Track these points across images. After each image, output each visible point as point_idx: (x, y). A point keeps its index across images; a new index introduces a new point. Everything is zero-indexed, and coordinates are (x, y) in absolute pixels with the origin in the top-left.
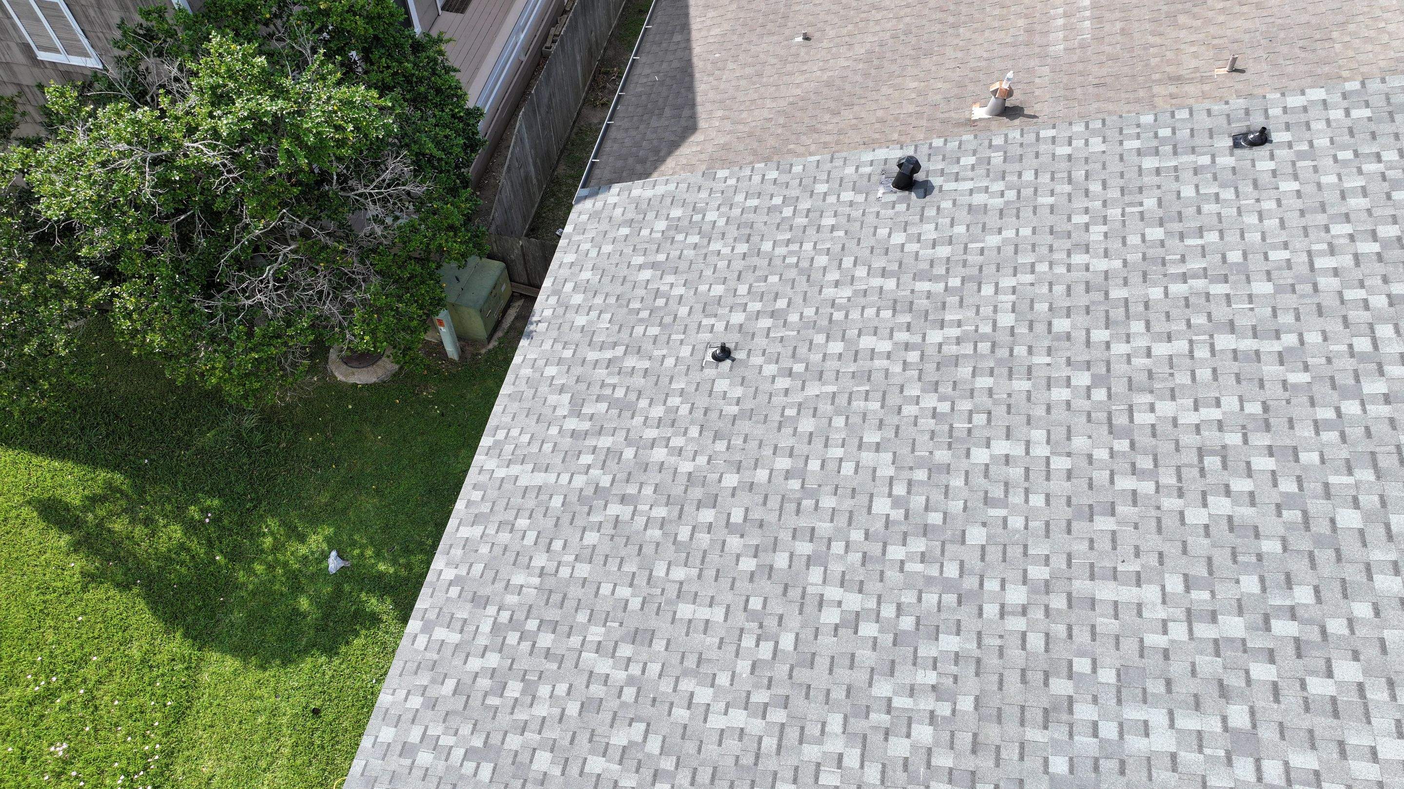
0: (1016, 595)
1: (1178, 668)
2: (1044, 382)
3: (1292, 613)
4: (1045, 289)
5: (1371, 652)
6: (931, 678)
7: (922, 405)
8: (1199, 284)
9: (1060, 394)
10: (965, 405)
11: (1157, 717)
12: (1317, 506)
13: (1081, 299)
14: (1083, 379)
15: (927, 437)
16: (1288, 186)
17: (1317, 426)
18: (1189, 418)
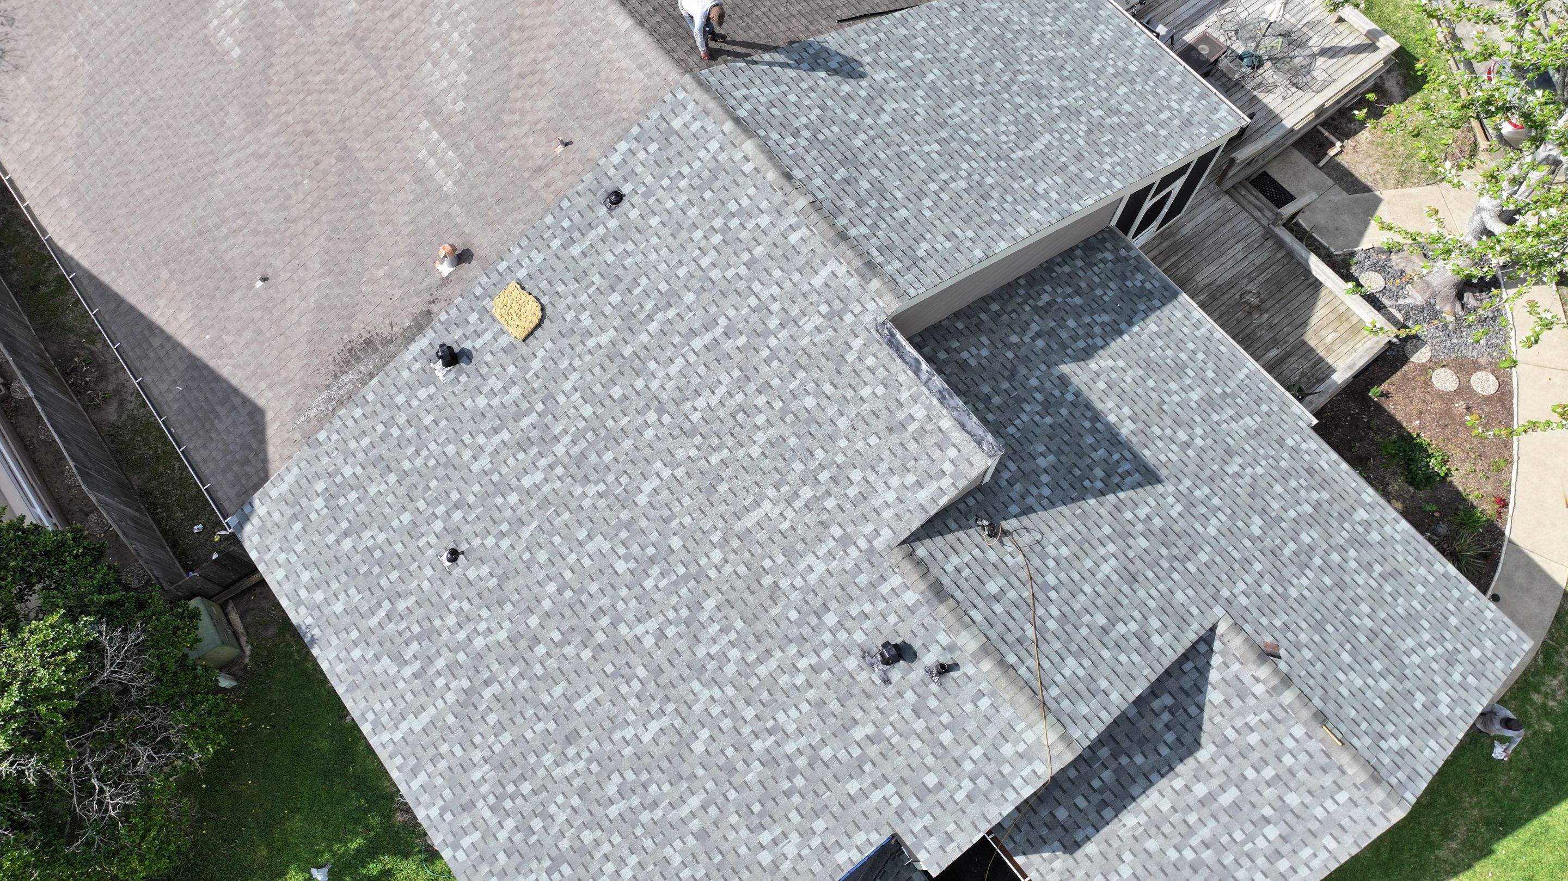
0: (717, 556)
1: (801, 530)
2: (636, 433)
3: (822, 467)
4: (590, 376)
5: (858, 460)
6: (715, 628)
7: (590, 495)
8: (659, 317)
9: (649, 434)
10: (611, 478)
11: (810, 559)
12: (795, 406)
13: (613, 369)
14: (652, 417)
15: (608, 510)
16: (655, 221)
18: (714, 401)
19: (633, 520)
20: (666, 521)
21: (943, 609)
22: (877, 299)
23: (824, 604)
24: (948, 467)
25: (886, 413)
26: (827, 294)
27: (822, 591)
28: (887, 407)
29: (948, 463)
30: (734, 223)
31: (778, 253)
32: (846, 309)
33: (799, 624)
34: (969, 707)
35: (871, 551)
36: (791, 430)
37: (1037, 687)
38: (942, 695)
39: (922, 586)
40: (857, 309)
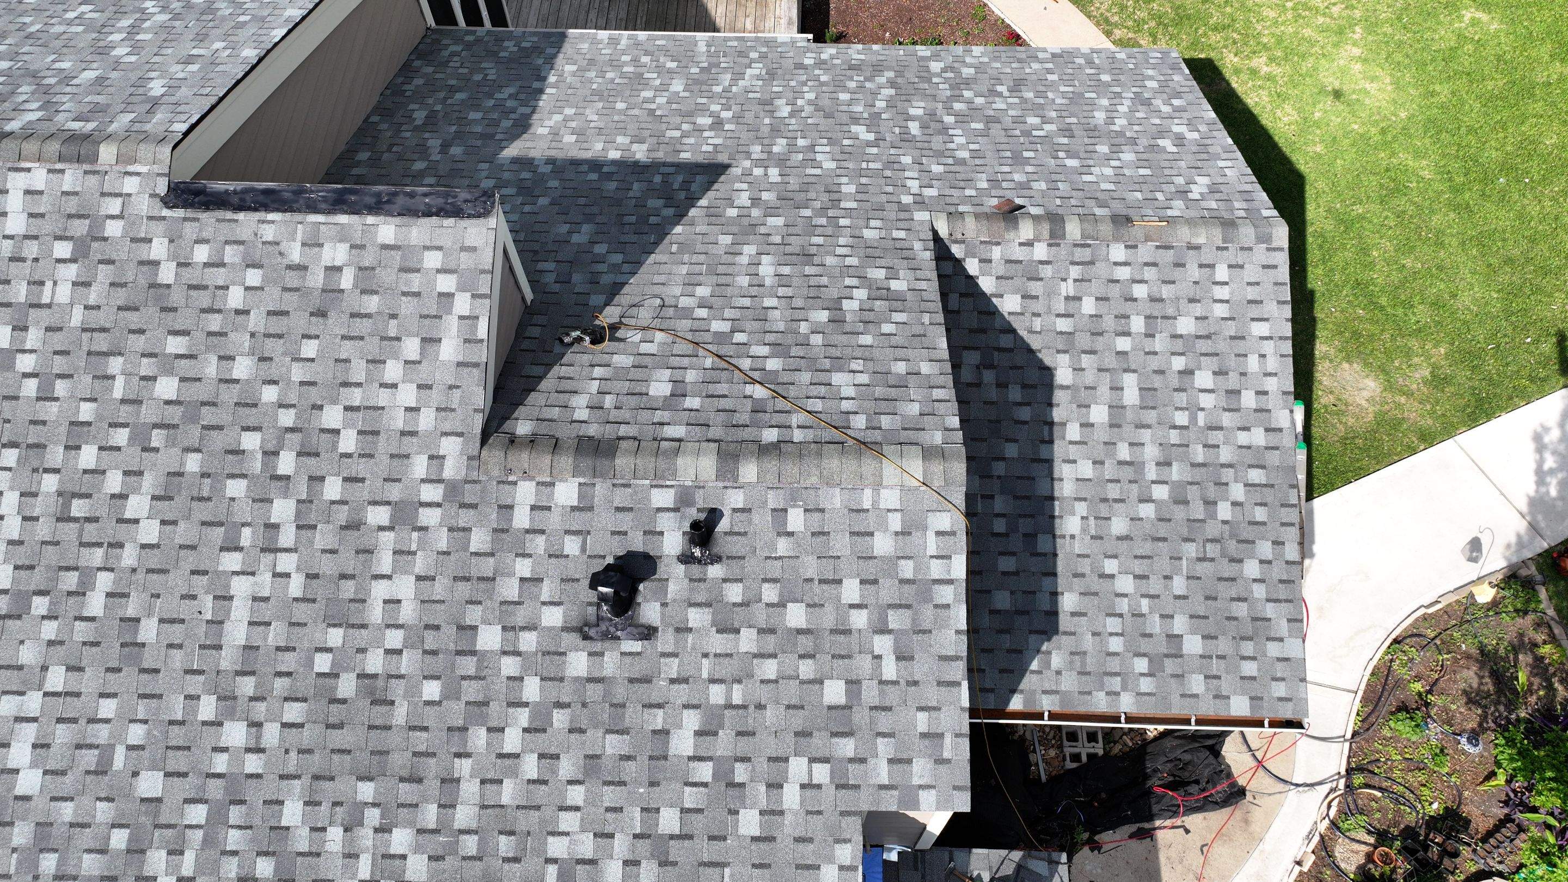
19: (43, 826)
20: (101, 771)
21: (622, 462)
22: (131, 168)
23: (461, 628)
24: (446, 283)
25: (294, 297)
26: (46, 227)
27: (438, 615)
28: (285, 289)
29: (440, 277)
32: (97, 221)
33: (451, 693)
34: (783, 547)
35: (453, 489)
36: (176, 451)
37: (837, 435)
38: (736, 569)
39: (566, 461)
40: (114, 206)
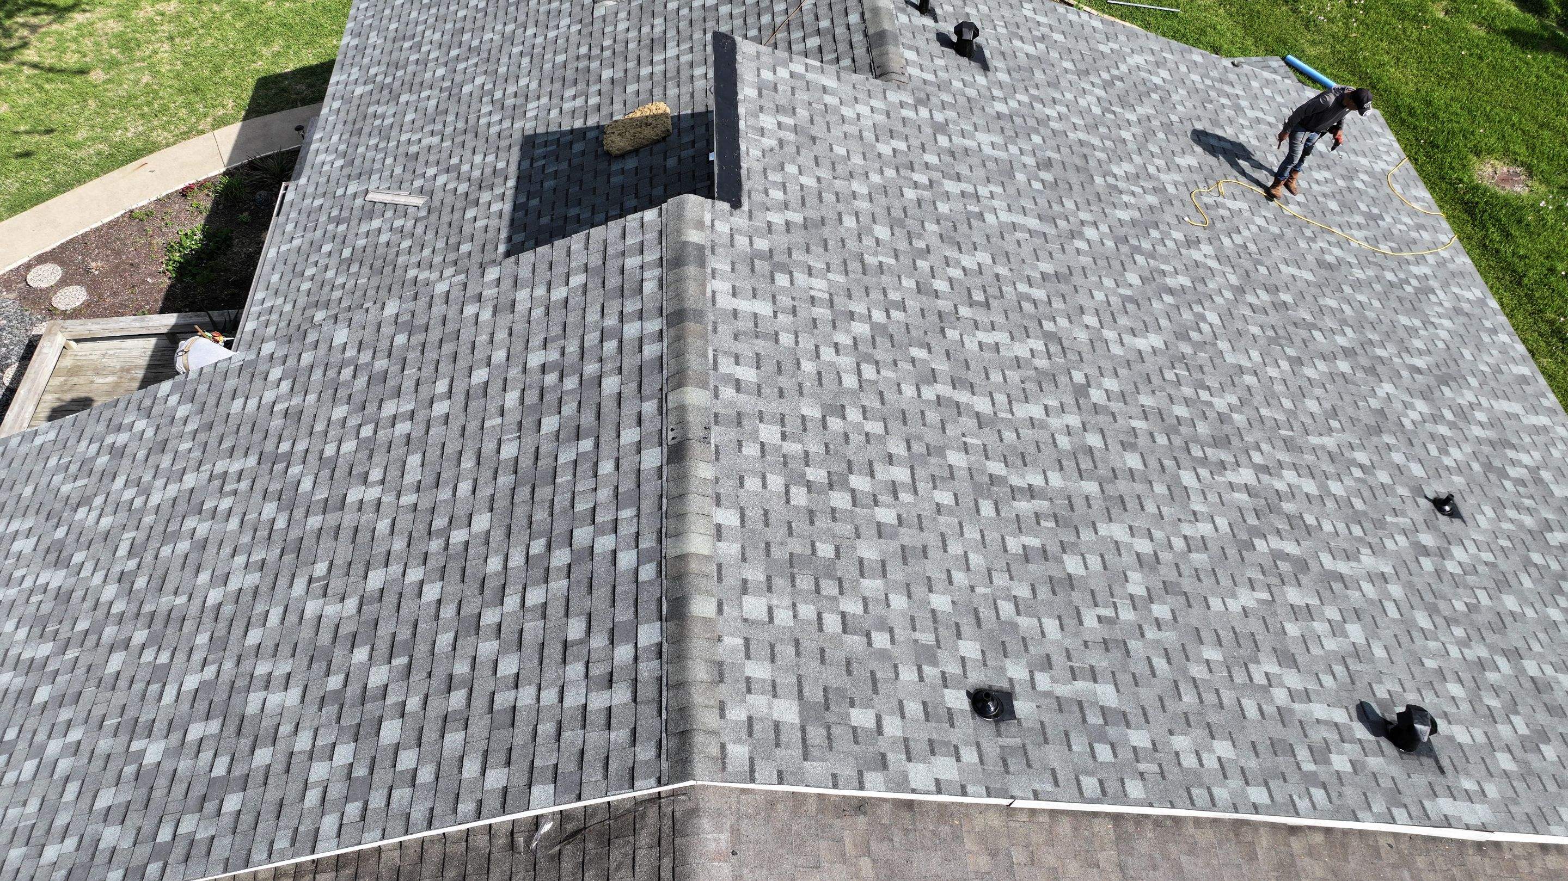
17: (903, 307)
18: (1001, 337)
22: (708, 224)
30: (816, 474)
31: (783, 381)
